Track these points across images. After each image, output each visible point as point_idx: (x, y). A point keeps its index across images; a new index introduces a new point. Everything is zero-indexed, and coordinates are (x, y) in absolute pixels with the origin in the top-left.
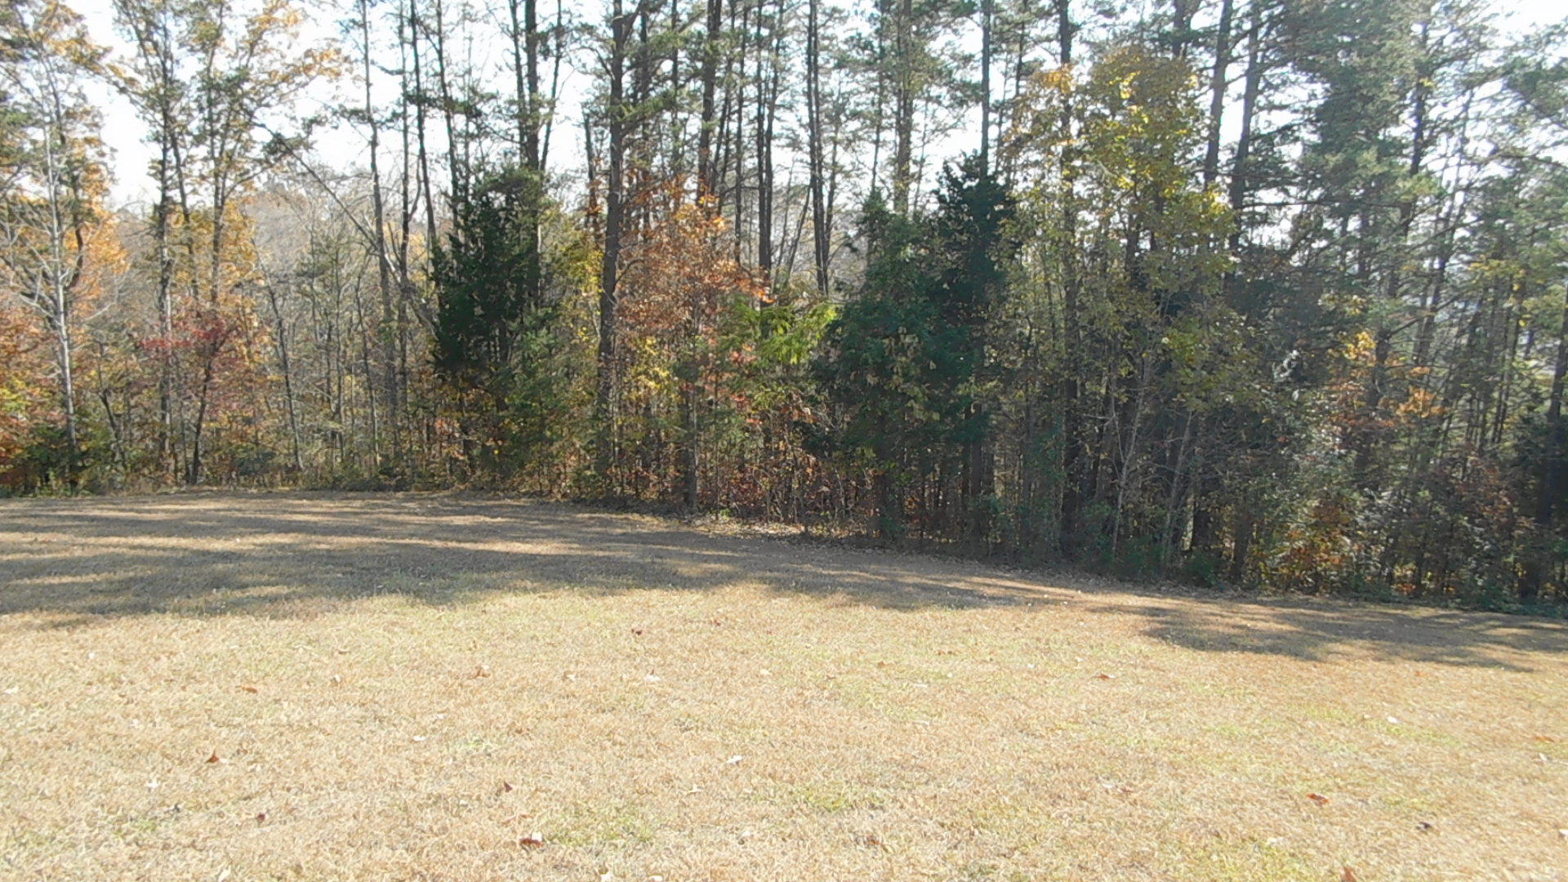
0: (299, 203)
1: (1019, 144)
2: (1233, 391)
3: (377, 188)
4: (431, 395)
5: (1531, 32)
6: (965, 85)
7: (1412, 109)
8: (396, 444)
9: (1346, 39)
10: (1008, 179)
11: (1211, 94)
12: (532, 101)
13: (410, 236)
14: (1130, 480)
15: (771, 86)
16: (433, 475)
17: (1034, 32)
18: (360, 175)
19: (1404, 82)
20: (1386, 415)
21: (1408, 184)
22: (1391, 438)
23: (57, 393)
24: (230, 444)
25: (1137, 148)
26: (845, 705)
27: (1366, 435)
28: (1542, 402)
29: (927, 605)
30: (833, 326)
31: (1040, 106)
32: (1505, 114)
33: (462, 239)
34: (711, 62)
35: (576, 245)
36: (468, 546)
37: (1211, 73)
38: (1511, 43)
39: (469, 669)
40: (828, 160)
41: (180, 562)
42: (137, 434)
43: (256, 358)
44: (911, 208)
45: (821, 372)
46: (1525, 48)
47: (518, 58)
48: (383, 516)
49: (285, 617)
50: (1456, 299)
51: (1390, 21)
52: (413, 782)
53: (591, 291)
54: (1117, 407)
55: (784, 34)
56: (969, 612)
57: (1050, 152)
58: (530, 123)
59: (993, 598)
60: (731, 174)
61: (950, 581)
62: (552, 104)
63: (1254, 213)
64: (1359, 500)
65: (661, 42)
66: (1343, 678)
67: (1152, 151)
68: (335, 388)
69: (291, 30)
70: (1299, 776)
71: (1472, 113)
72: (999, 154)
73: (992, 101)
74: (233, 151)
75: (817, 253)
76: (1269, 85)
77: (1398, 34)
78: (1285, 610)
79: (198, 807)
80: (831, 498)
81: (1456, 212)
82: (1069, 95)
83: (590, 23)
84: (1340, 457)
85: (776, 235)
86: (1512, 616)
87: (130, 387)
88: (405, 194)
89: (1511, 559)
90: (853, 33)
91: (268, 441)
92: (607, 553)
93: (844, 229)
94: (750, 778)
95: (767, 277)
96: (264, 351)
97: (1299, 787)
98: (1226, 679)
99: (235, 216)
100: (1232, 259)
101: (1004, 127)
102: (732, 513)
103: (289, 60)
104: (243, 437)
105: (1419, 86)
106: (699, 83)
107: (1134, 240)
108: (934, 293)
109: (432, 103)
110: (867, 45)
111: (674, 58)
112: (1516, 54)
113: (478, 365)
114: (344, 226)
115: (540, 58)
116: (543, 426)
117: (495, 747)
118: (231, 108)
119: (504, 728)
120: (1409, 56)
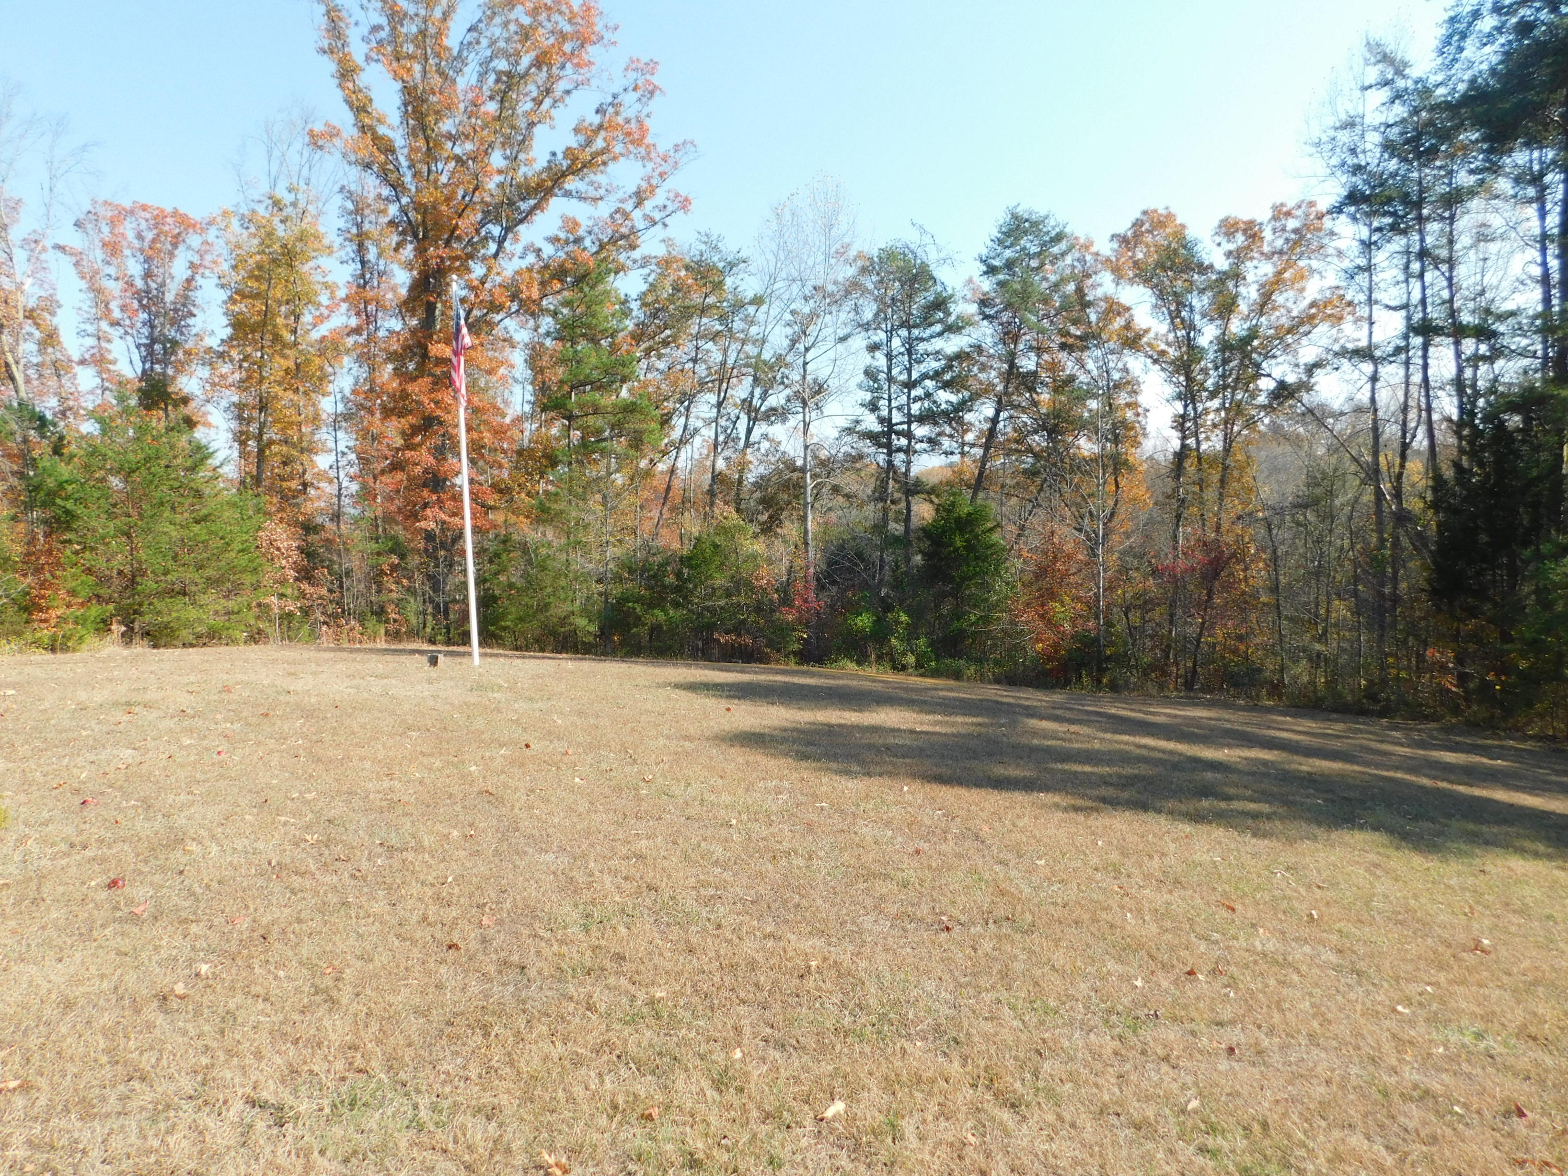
0: (1296, 441)
3: (1375, 421)
4: (1423, 624)
8: (1382, 669)
13: (1407, 464)
16: (1421, 705)
18: (1358, 410)
23: (1092, 607)
24: (1224, 658)
33: (1465, 462)
36: (1461, 789)
41: (1176, 766)
42: (1149, 643)
43: (1251, 582)
47: (1545, 268)
48: (1366, 742)
49: (1264, 836)
52: (1394, 1062)
68: (1322, 611)
69: (1297, 286)
74: (1241, 401)
79: (1174, 1019)
87: (1145, 604)
88: (1405, 424)
91: (1256, 657)
96: (1259, 574)
99: (1239, 457)
103: (1295, 314)
104: (1235, 651)
109: (1439, 331)
113: (1481, 595)
114: (1340, 460)
117: (1500, 1049)
118: (1242, 365)
119: (1512, 1027)
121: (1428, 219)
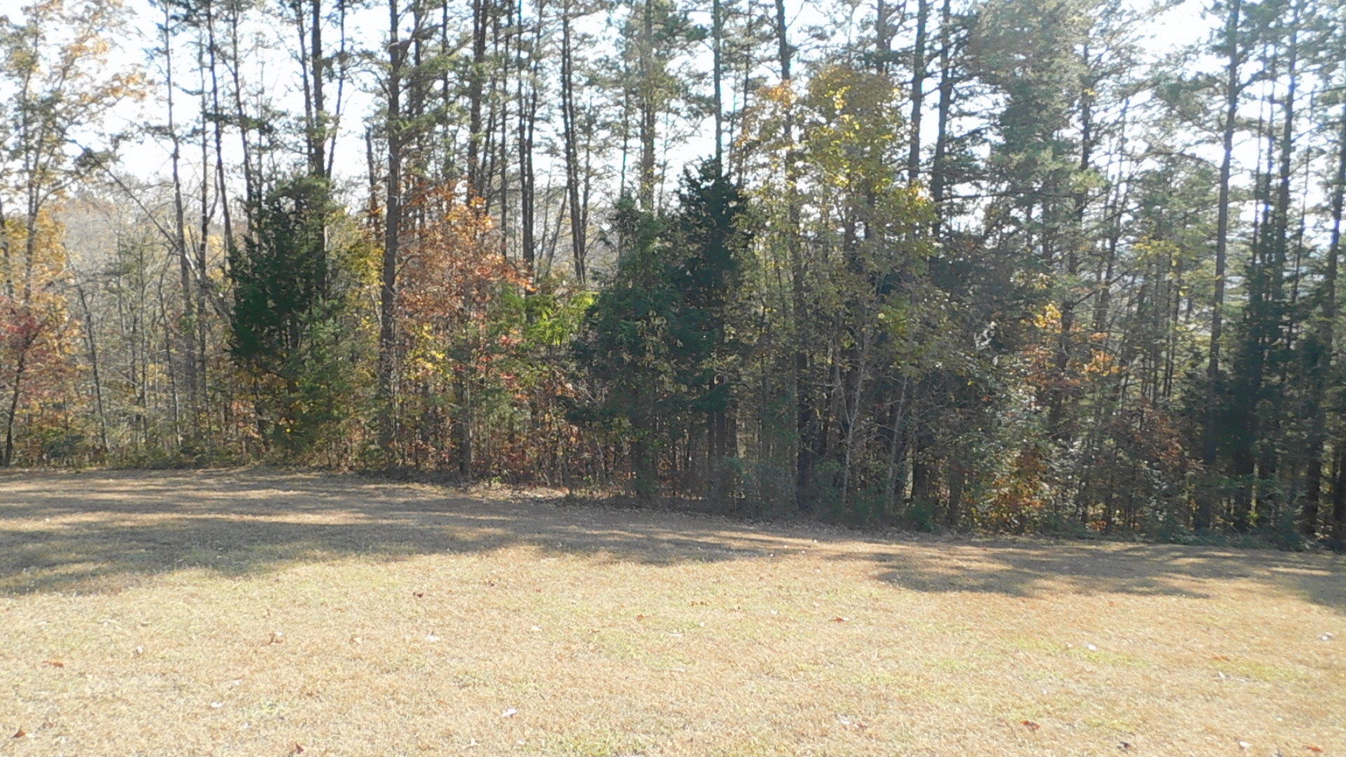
0: (105, 209)
1: (751, 147)
2: (940, 359)
3: (178, 195)
4: (228, 381)
5: (1171, 51)
6: (699, 99)
7: (1079, 114)
8: (196, 425)
9: (1022, 57)
10: (740, 179)
11: (911, 104)
12: (318, 118)
13: (209, 237)
14: (857, 437)
15: (531, 101)
16: (230, 453)
17: (758, 53)
18: (163, 184)
19: (1071, 91)
20: (1074, 374)
21: (1080, 178)
22: (1078, 394)
24: (41, 429)
25: (850, 151)
26: (608, 656)
27: (1056, 392)
28: (1202, 360)
29: (680, 560)
30: (591, 311)
31: (766, 116)
32: (1156, 117)
33: (256, 240)
34: (477, 82)
35: (358, 244)
36: (262, 518)
37: (910, 86)
38: (1156, 61)
39: (263, 636)
40: (582, 164)
43: (67, 350)
44: (656, 204)
45: (580, 352)
46: (1168, 64)
47: (306, 82)
48: (184, 493)
49: (91, 592)
50: (1126, 273)
51: (1056, 41)
52: (210, 748)
53: (374, 284)
54: (842, 374)
55: (541, 57)
56: (717, 565)
57: (775, 156)
58: (317, 136)
59: (738, 550)
60: (497, 178)
61: (699, 536)
62: (337, 120)
63: (952, 204)
64: (1055, 450)
65: (433, 65)
66: (1047, 611)
67: (863, 153)
68: (140, 375)
69: (98, 56)
70: (1013, 704)
71: (1128, 117)
72: (731, 157)
73: (723, 111)
74: (46, 164)
75: (575, 246)
76: (959, 96)
77: (1064, 53)
78: (996, 550)
80: (593, 462)
81: (1121, 199)
82: (791, 107)
83: (371, 49)
84: (1036, 412)
85: (537, 231)
86: (1190, 547)
88: (204, 200)
89: (1185, 497)
90: (601, 56)
91: (77, 426)
92: (390, 522)
93: (599, 224)
94: (523, 730)
95: (530, 268)
96: (74, 341)
97: (1014, 715)
98: (946, 616)
99: (47, 222)
100: (936, 244)
101: (735, 134)
102: (504, 480)
103: (98, 83)
104: (54, 421)
105: (1084, 95)
106: (467, 100)
107: (851, 229)
108: (678, 279)
109: (227, 119)
110: (615, 66)
111: (445, 78)
112: (1160, 69)
113: (271, 352)
114: (148, 230)
115: (325, 80)
116: (330, 405)
117: (288, 710)
118: (44, 126)
119: (296, 692)
120: (1075, 72)
121: (216, 17)
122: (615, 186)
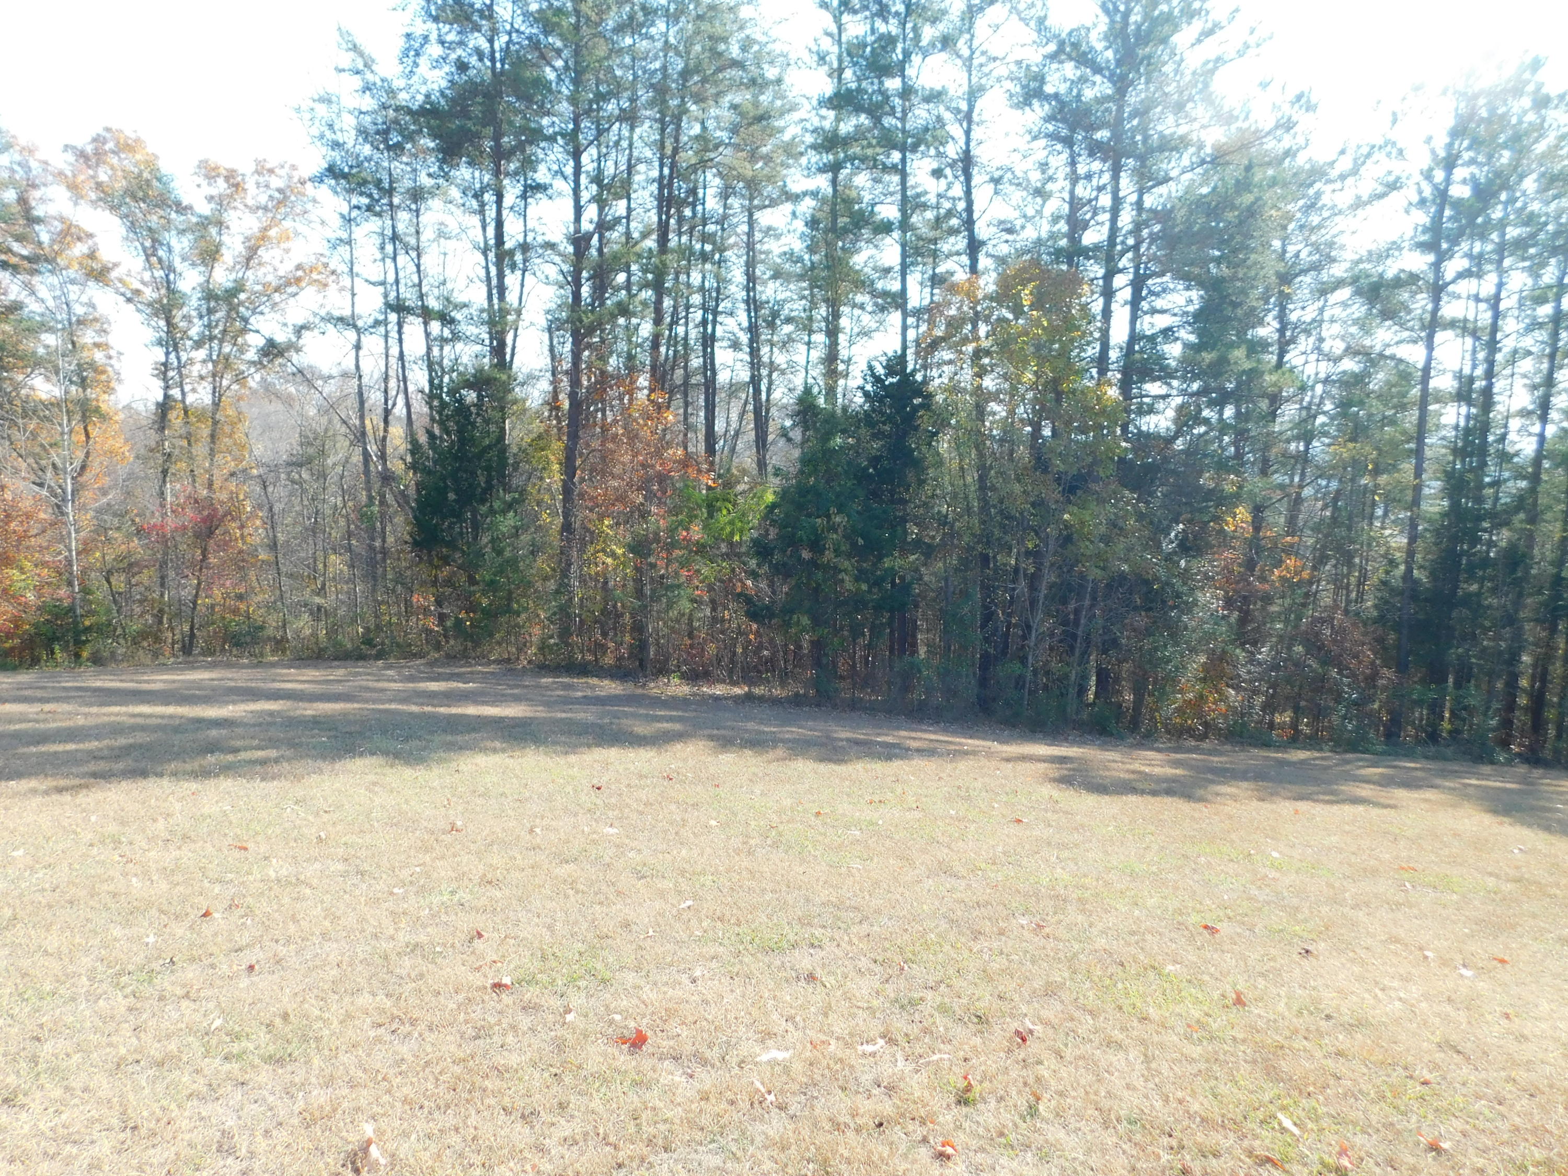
0: (288, 401)
1: (935, 345)
2: (1126, 561)
3: (360, 386)
4: (409, 573)
5: (1373, 247)
6: (885, 294)
7: (1275, 313)
8: (376, 617)
9: (1217, 253)
10: (925, 376)
11: (1101, 301)
12: (500, 309)
13: (391, 429)
14: (1040, 639)
15: (714, 294)
16: (410, 645)
17: (945, 246)
18: (345, 375)
19: (1267, 289)
20: (1263, 579)
21: (1274, 378)
22: (1267, 599)
23: (64, 573)
24: (224, 618)
25: (1038, 348)
26: (786, 852)
27: (1245, 597)
28: (1397, 566)
29: (859, 758)
30: (772, 507)
31: (953, 312)
32: (1355, 316)
33: (437, 431)
34: (660, 275)
35: (540, 437)
36: (442, 710)
37: (1101, 282)
38: (1357, 257)
39: (443, 824)
40: (765, 359)
41: (176, 730)
42: (137, 609)
43: (248, 539)
44: (840, 401)
45: (762, 549)
46: (1369, 261)
47: (488, 273)
48: (364, 683)
49: (273, 778)
50: (1320, 476)
51: (1252, 237)
52: (392, 931)
53: (555, 477)
54: (1025, 575)
55: (725, 250)
56: (896, 764)
57: (961, 352)
58: (499, 328)
59: (918, 750)
60: (679, 373)
61: (879, 735)
62: (519, 313)
63: (1142, 404)
64: (1241, 655)
65: (616, 257)
66: (1230, 817)
67: (1051, 350)
68: (321, 566)
69: (283, 245)
70: (1193, 909)
71: (1327, 315)
72: (917, 353)
73: (909, 307)
74: (229, 355)
75: (757, 441)
76: (1152, 293)
77: (1260, 249)
78: (1179, 756)
79: (192, 960)
80: (771, 660)
81: (1317, 400)
82: (978, 303)
83: (553, 239)
84: (1224, 617)
85: (719, 426)
86: (1380, 757)
87: (130, 567)
88: (386, 391)
89: (1376, 706)
90: (786, 249)
91: (258, 615)
92: (569, 715)
93: (780, 420)
94: (700, 921)
95: (712, 464)
96: (256, 532)
97: (1194, 918)
98: (1126, 820)
99: (230, 412)
100: (1124, 444)
101: (921, 330)
102: (684, 677)
103: (281, 273)
104: (236, 611)
105: (1281, 293)
106: (650, 292)
107: (1037, 428)
108: (861, 476)
109: (409, 310)
110: (800, 260)
111: (628, 271)
112: (1361, 266)
113: (452, 545)
114: (330, 421)
115: (507, 272)
116: (509, 598)
117: (468, 897)
118: (228, 316)
119: (476, 880)
120: (1270, 268)
121: (398, 207)
122: (798, 381)
